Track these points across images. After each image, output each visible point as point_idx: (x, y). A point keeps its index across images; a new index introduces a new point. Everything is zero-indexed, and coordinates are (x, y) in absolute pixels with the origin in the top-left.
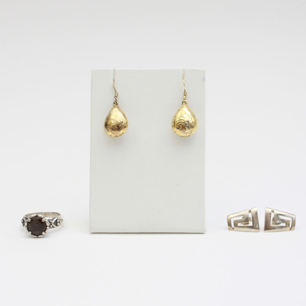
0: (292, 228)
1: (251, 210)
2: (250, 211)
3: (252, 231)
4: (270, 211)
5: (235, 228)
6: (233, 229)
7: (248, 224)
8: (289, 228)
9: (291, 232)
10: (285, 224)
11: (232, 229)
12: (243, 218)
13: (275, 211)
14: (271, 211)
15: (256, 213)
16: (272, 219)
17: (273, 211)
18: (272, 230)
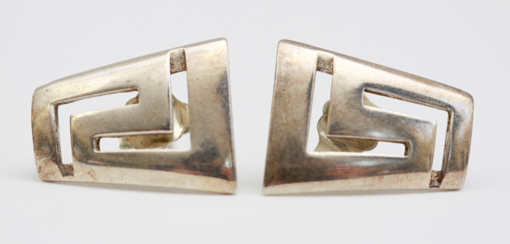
0: (449, 178)
1: (188, 51)
2: (179, 64)
3: (188, 186)
4: (306, 60)
5: (77, 166)
6: (67, 171)
7: (165, 140)
8: (424, 179)
9: (438, 198)
10: (402, 147)
11: (59, 176)
12: (136, 100)
13: (340, 64)
14: (313, 65)
15: (222, 90)
16: (316, 113)
17: (324, 66)
18: (315, 186)
